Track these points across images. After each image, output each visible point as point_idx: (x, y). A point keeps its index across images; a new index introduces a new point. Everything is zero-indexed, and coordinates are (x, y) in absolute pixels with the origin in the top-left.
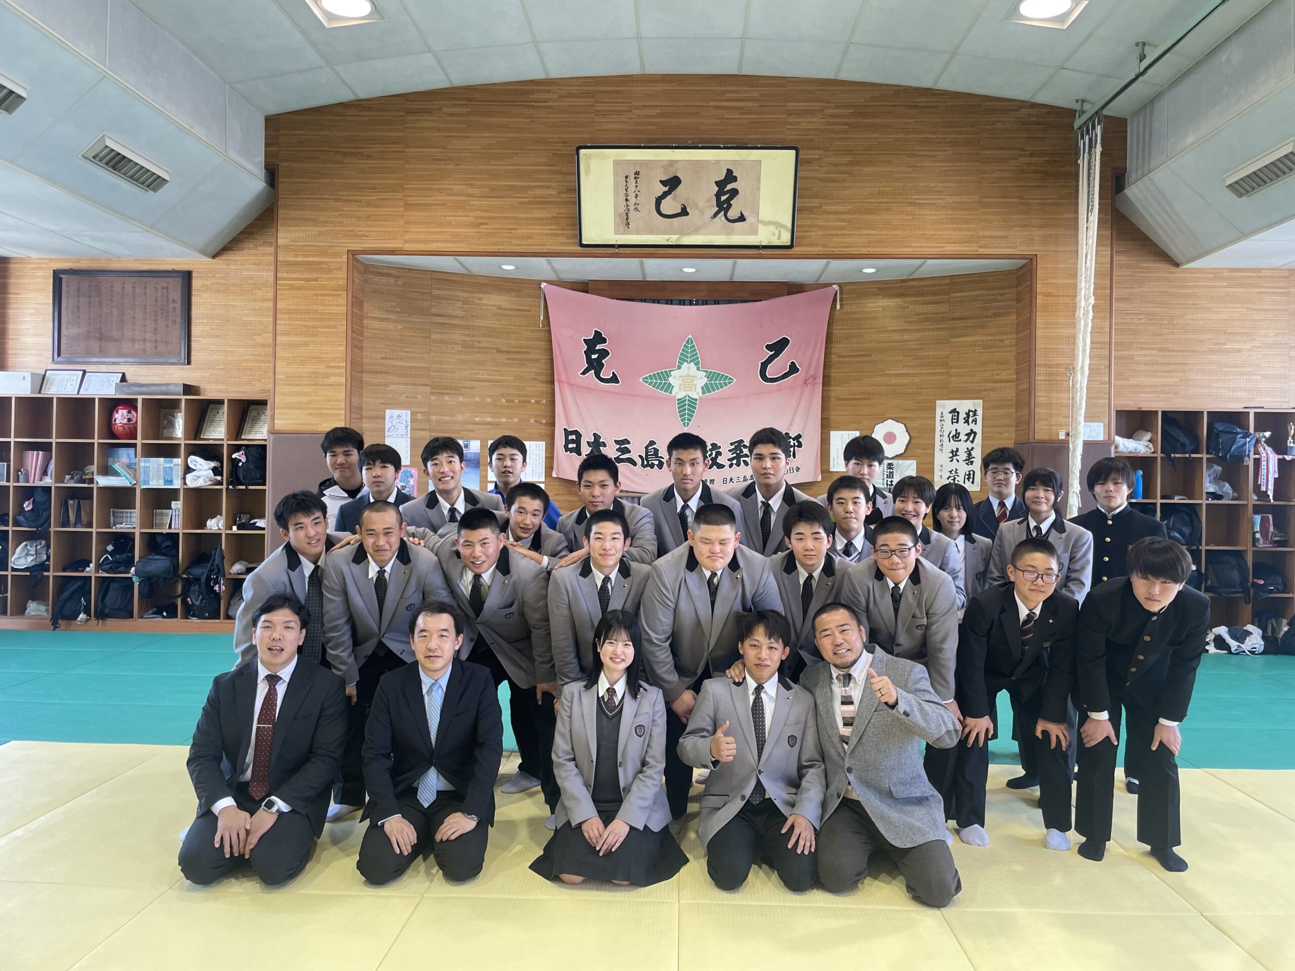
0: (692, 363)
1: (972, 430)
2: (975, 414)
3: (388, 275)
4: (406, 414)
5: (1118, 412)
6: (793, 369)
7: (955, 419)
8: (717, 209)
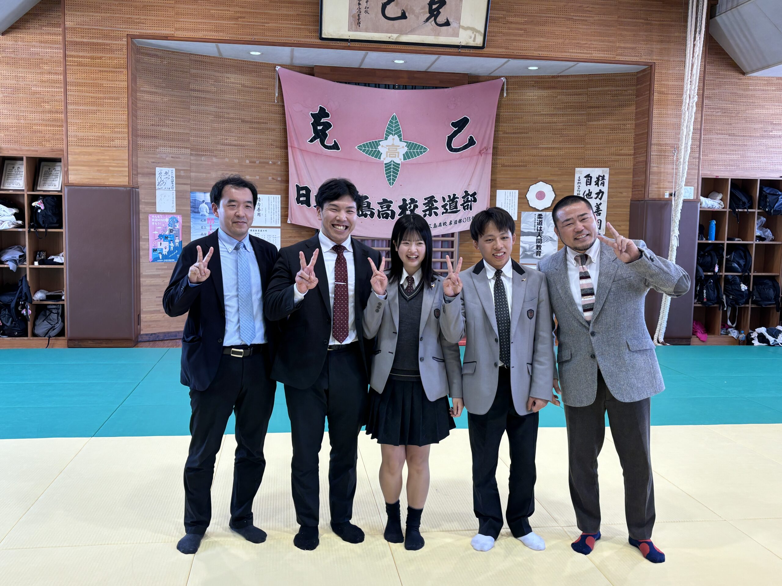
0: (396, 136)
1: (600, 190)
2: (603, 177)
3: (156, 56)
4: (172, 172)
5: (703, 179)
6: (472, 142)
7: (589, 183)
8: (428, 15)
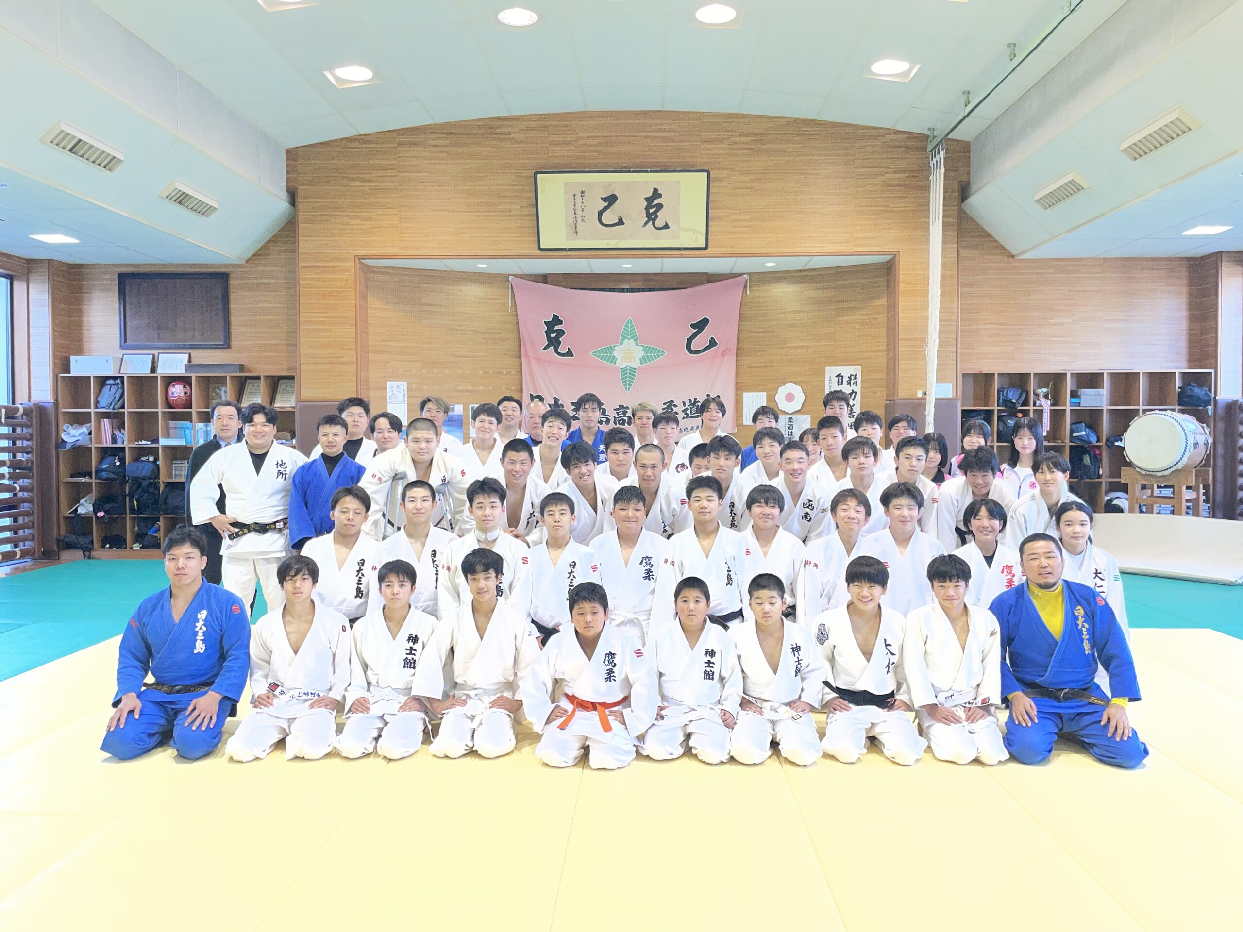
0: (632, 340)
2: (855, 378)
3: (387, 273)
4: (404, 385)
5: (964, 375)
6: (713, 343)
8: (647, 219)
